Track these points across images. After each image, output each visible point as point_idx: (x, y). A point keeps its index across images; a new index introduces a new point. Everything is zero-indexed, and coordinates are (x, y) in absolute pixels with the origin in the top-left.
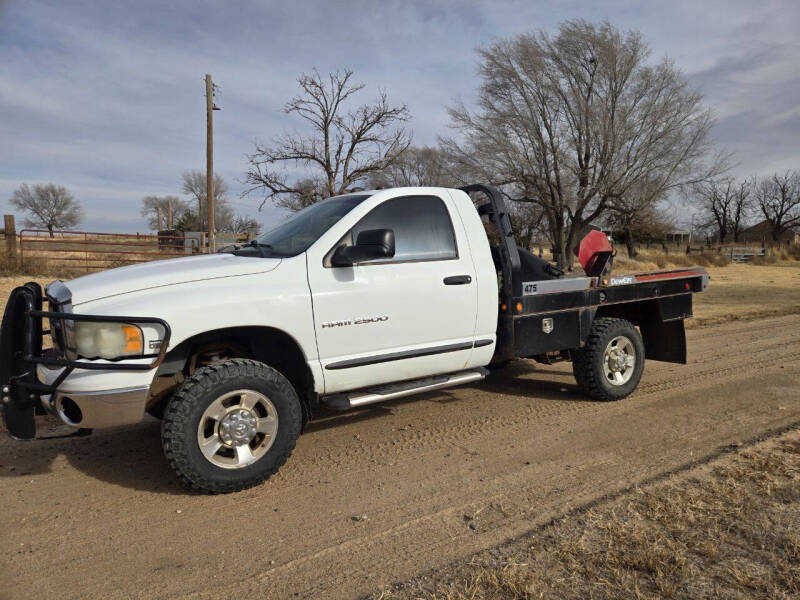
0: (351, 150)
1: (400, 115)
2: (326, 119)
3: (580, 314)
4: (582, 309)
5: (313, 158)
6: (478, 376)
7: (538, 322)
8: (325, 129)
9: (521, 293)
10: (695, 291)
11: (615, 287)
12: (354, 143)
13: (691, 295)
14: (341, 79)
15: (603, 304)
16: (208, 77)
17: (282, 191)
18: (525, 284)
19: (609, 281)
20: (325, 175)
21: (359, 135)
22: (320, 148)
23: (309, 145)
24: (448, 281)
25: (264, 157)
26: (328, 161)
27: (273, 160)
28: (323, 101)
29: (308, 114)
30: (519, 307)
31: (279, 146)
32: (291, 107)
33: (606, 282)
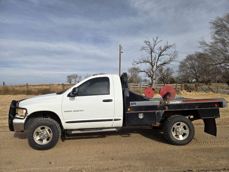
0: (158, 59)
1: (173, 47)
2: (151, 51)
3: (156, 113)
4: (157, 112)
5: (148, 62)
6: (115, 129)
7: (137, 115)
8: (151, 54)
9: (130, 105)
10: (220, 107)
11: (172, 104)
12: (159, 57)
13: (219, 109)
14: (155, 40)
15: (167, 110)
16: (120, 45)
17: (140, 72)
18: (131, 102)
19: (168, 102)
20: (151, 66)
21: (160, 54)
22: (150, 59)
23: (146, 59)
24: (104, 101)
25: (136, 63)
26: (152, 62)
27: (138, 63)
28: (150, 46)
29: (146, 50)
30: (129, 109)
31: (139, 60)
32: (142, 49)
33: (167, 103)
